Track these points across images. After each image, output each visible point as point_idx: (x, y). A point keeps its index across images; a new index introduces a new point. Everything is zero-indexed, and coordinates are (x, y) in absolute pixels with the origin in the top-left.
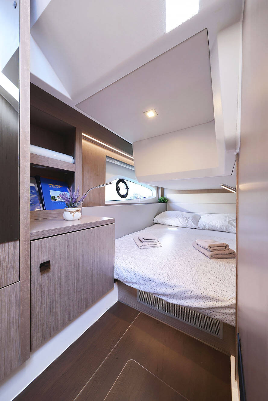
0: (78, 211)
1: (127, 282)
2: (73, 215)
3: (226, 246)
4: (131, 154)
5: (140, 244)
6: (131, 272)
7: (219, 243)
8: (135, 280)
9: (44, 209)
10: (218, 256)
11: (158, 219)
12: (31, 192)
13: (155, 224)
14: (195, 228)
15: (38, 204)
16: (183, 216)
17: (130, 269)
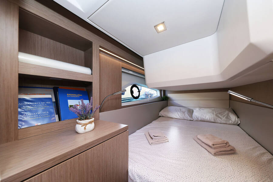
0: (90, 123)
2: (85, 128)
3: (227, 143)
5: (151, 141)
6: (144, 180)
7: (220, 141)
9: (60, 120)
10: (219, 153)
11: (162, 113)
12: (47, 104)
13: (160, 116)
14: (190, 120)
15: (54, 115)
16: (180, 110)
17: (143, 177)
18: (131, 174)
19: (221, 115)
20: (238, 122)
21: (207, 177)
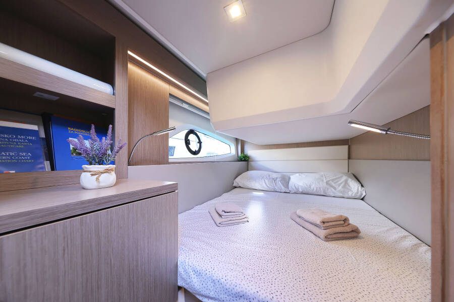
0: (108, 171)
1: (200, 295)
2: (97, 179)
3: (346, 220)
4: (205, 94)
5: (218, 220)
6: (205, 278)
7: (335, 216)
8: (212, 293)
9: (53, 168)
10: (335, 236)
11: (239, 181)
12: (28, 140)
13: (236, 187)
14: (285, 192)
15: (42, 161)
16: (269, 176)
17: (204, 272)
18: (182, 270)
19: (335, 183)
20: (362, 194)
21: (313, 270)
